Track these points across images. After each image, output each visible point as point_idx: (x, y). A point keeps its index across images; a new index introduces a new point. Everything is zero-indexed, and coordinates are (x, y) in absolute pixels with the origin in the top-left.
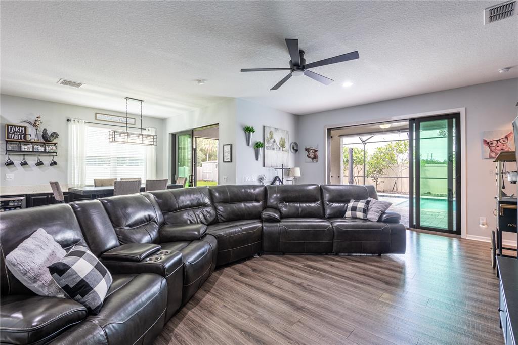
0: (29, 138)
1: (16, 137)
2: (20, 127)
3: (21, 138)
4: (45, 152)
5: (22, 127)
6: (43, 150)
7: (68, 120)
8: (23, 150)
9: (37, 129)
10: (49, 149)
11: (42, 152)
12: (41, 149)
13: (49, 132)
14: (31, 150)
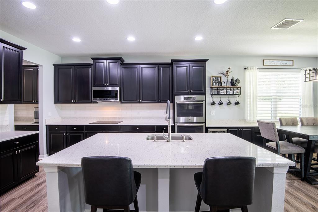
0: (223, 84)
1: (216, 84)
2: (218, 77)
3: (218, 85)
4: (233, 94)
5: (219, 77)
6: (232, 93)
7: (245, 69)
8: (221, 94)
9: (227, 78)
10: (236, 92)
11: (231, 94)
12: (231, 92)
13: (235, 79)
14: (225, 93)
